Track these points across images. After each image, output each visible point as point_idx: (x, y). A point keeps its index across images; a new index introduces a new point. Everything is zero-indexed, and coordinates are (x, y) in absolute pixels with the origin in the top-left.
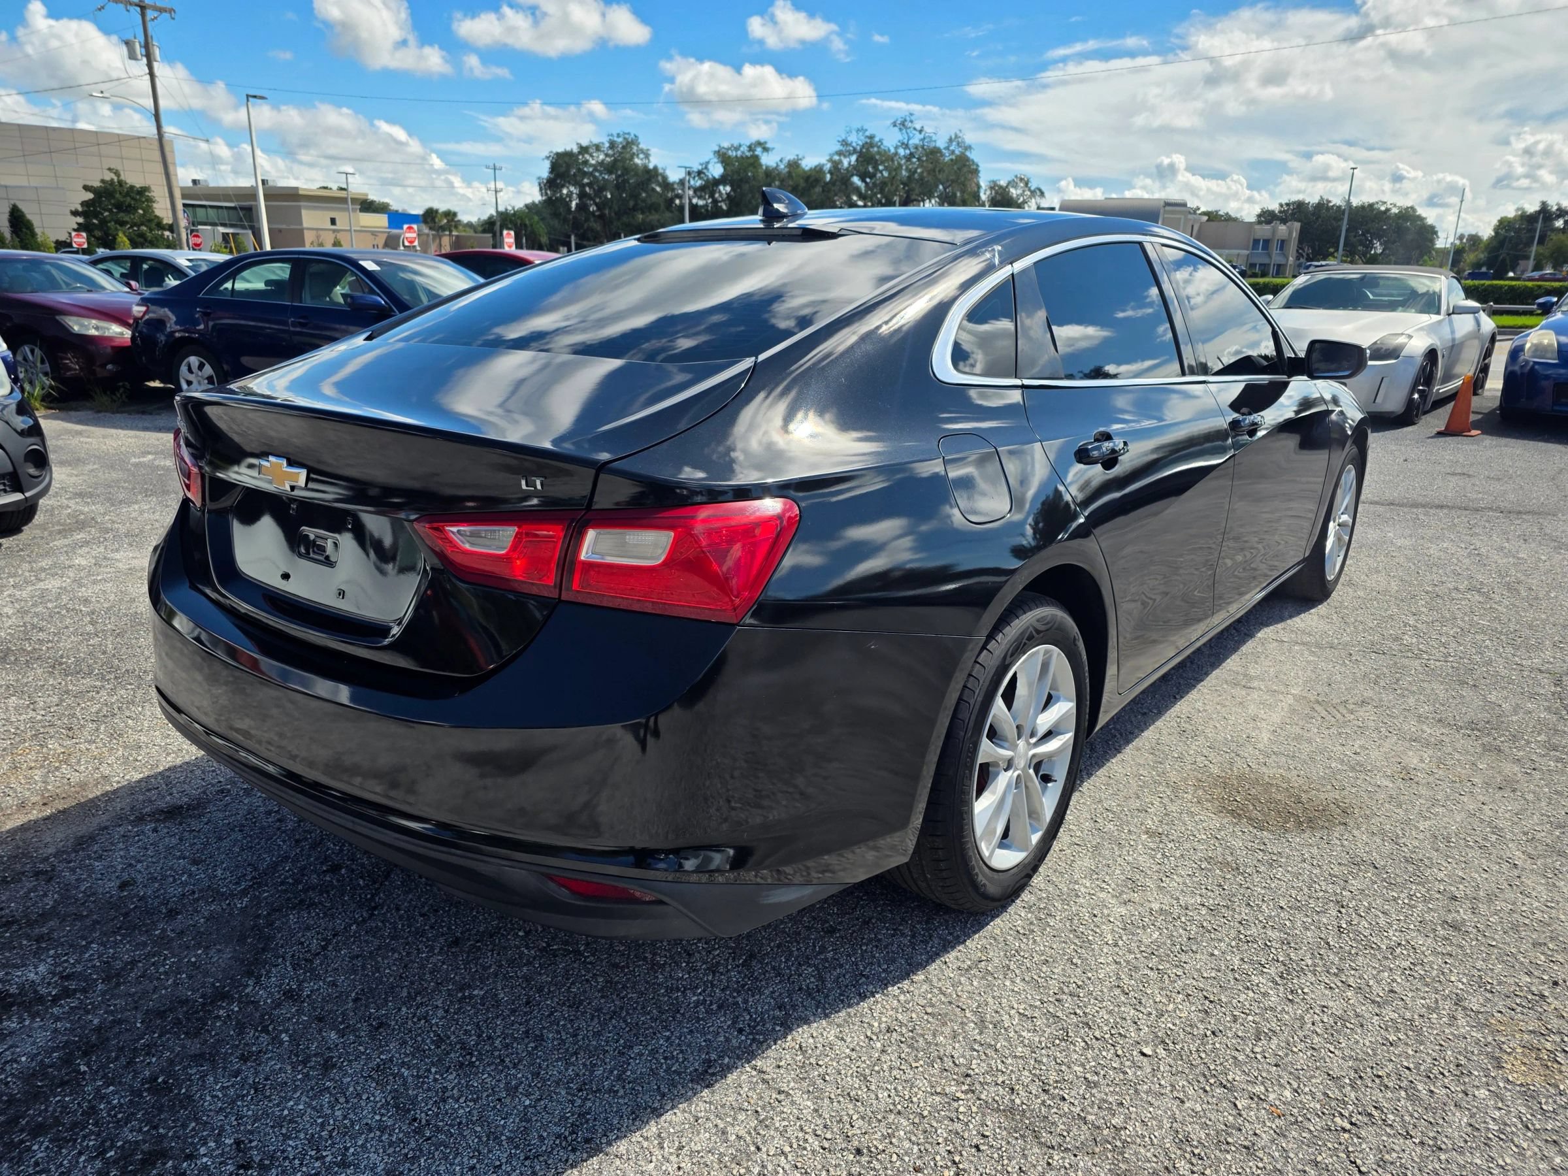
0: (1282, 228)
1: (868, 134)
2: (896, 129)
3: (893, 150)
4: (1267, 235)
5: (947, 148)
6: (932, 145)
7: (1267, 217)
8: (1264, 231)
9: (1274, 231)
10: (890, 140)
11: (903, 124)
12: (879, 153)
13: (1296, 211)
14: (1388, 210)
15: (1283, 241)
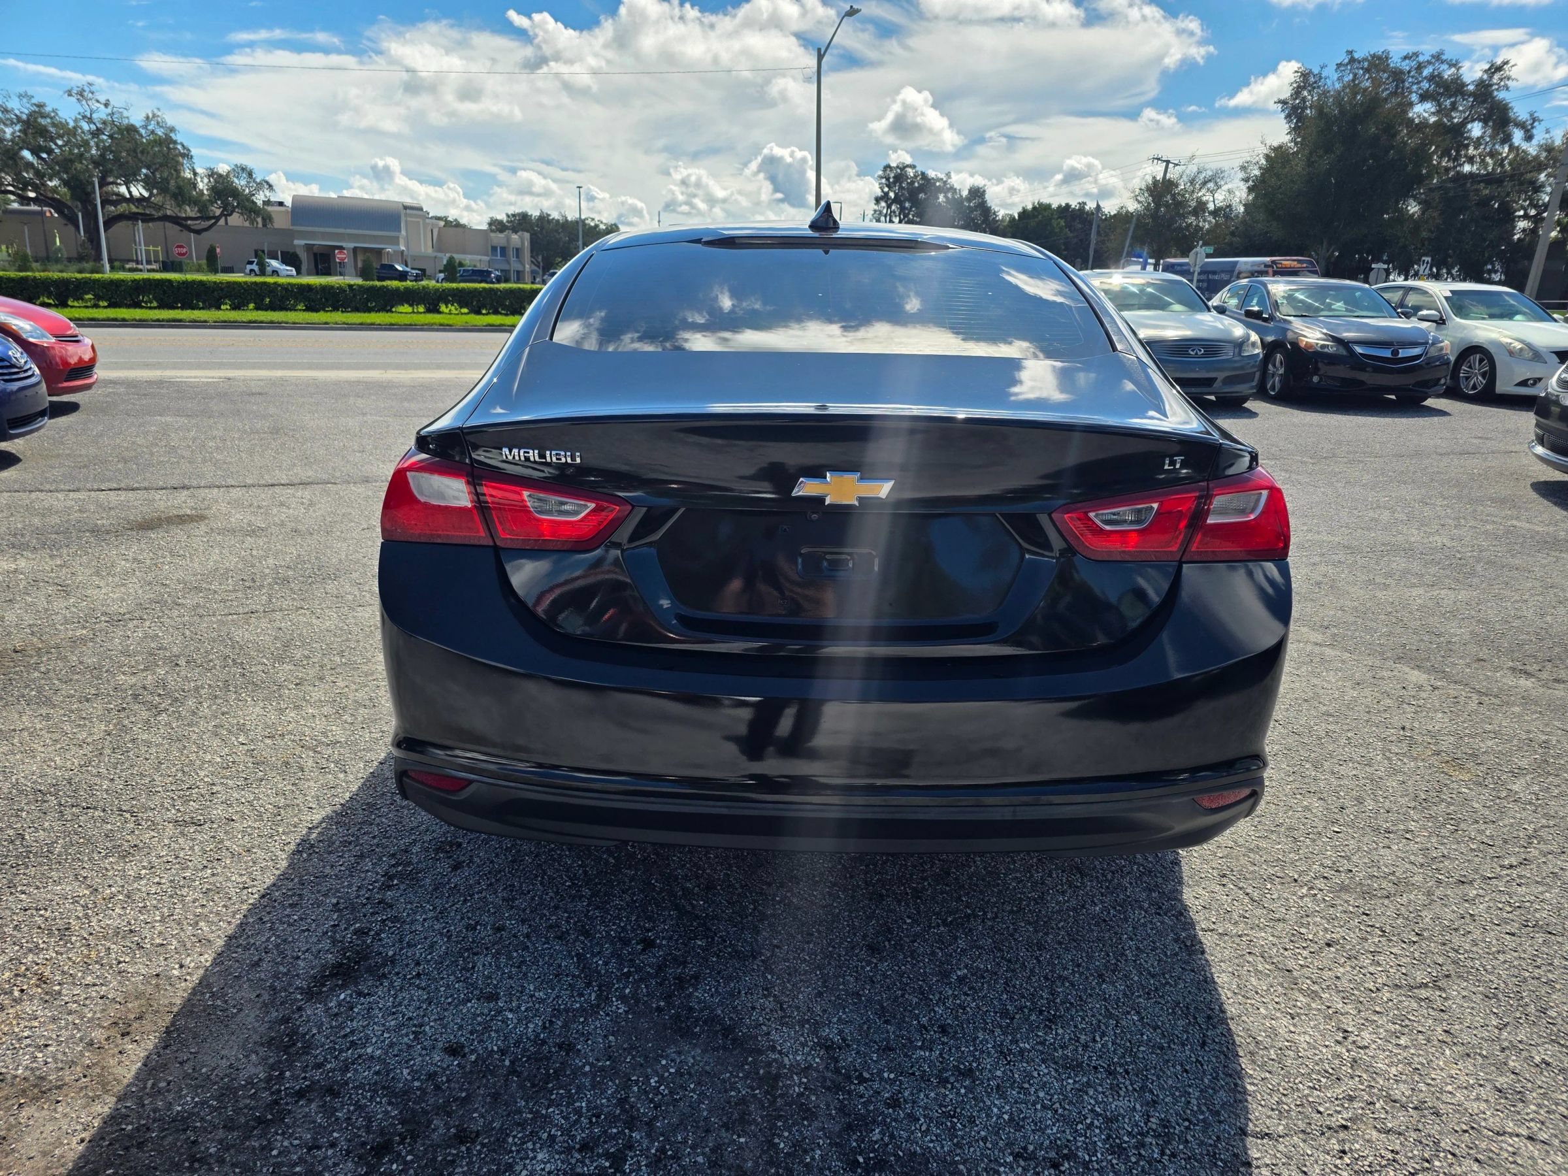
0: (515, 237)
1: (34, 101)
2: (73, 99)
3: (72, 124)
4: (503, 243)
5: (145, 127)
6: (125, 122)
7: (497, 226)
8: (499, 238)
9: (508, 239)
10: (68, 111)
11: (81, 93)
12: (54, 125)
13: (521, 222)
14: (597, 226)
15: (517, 250)
